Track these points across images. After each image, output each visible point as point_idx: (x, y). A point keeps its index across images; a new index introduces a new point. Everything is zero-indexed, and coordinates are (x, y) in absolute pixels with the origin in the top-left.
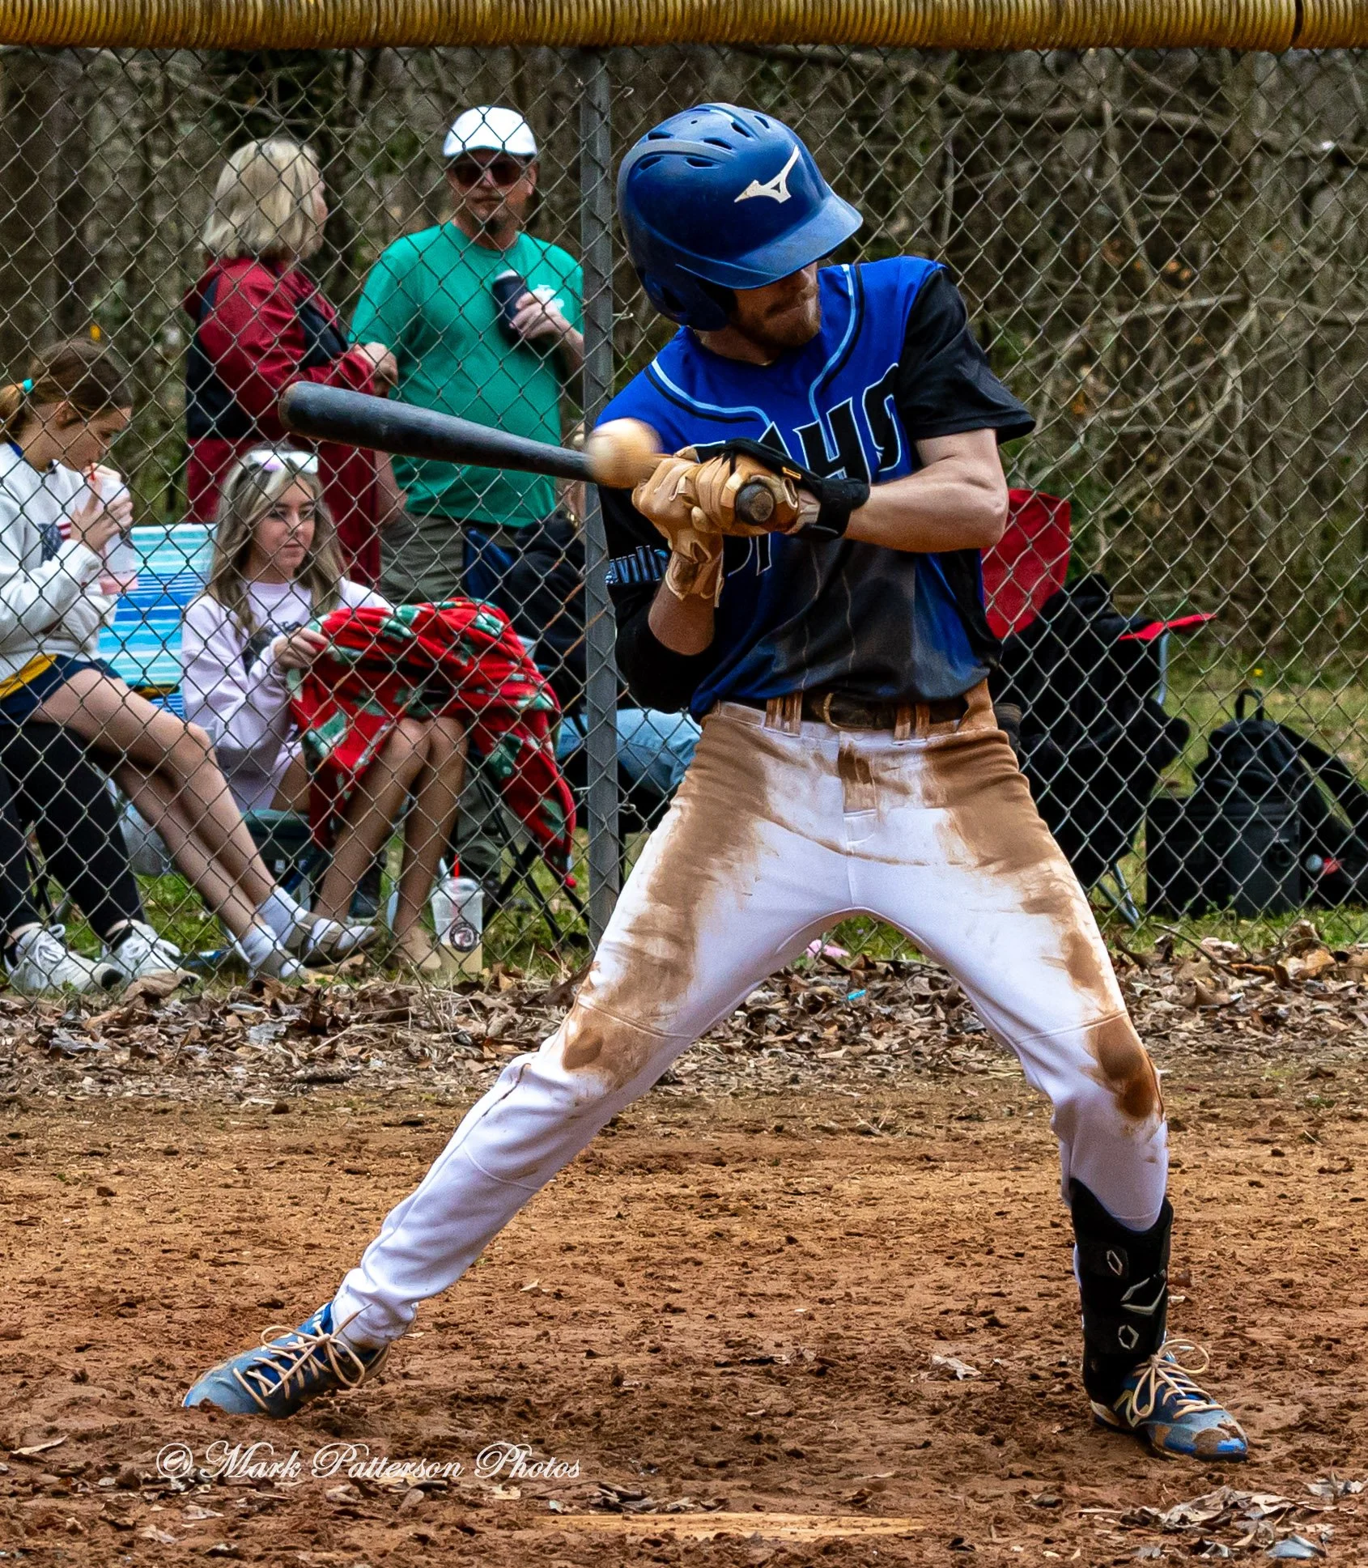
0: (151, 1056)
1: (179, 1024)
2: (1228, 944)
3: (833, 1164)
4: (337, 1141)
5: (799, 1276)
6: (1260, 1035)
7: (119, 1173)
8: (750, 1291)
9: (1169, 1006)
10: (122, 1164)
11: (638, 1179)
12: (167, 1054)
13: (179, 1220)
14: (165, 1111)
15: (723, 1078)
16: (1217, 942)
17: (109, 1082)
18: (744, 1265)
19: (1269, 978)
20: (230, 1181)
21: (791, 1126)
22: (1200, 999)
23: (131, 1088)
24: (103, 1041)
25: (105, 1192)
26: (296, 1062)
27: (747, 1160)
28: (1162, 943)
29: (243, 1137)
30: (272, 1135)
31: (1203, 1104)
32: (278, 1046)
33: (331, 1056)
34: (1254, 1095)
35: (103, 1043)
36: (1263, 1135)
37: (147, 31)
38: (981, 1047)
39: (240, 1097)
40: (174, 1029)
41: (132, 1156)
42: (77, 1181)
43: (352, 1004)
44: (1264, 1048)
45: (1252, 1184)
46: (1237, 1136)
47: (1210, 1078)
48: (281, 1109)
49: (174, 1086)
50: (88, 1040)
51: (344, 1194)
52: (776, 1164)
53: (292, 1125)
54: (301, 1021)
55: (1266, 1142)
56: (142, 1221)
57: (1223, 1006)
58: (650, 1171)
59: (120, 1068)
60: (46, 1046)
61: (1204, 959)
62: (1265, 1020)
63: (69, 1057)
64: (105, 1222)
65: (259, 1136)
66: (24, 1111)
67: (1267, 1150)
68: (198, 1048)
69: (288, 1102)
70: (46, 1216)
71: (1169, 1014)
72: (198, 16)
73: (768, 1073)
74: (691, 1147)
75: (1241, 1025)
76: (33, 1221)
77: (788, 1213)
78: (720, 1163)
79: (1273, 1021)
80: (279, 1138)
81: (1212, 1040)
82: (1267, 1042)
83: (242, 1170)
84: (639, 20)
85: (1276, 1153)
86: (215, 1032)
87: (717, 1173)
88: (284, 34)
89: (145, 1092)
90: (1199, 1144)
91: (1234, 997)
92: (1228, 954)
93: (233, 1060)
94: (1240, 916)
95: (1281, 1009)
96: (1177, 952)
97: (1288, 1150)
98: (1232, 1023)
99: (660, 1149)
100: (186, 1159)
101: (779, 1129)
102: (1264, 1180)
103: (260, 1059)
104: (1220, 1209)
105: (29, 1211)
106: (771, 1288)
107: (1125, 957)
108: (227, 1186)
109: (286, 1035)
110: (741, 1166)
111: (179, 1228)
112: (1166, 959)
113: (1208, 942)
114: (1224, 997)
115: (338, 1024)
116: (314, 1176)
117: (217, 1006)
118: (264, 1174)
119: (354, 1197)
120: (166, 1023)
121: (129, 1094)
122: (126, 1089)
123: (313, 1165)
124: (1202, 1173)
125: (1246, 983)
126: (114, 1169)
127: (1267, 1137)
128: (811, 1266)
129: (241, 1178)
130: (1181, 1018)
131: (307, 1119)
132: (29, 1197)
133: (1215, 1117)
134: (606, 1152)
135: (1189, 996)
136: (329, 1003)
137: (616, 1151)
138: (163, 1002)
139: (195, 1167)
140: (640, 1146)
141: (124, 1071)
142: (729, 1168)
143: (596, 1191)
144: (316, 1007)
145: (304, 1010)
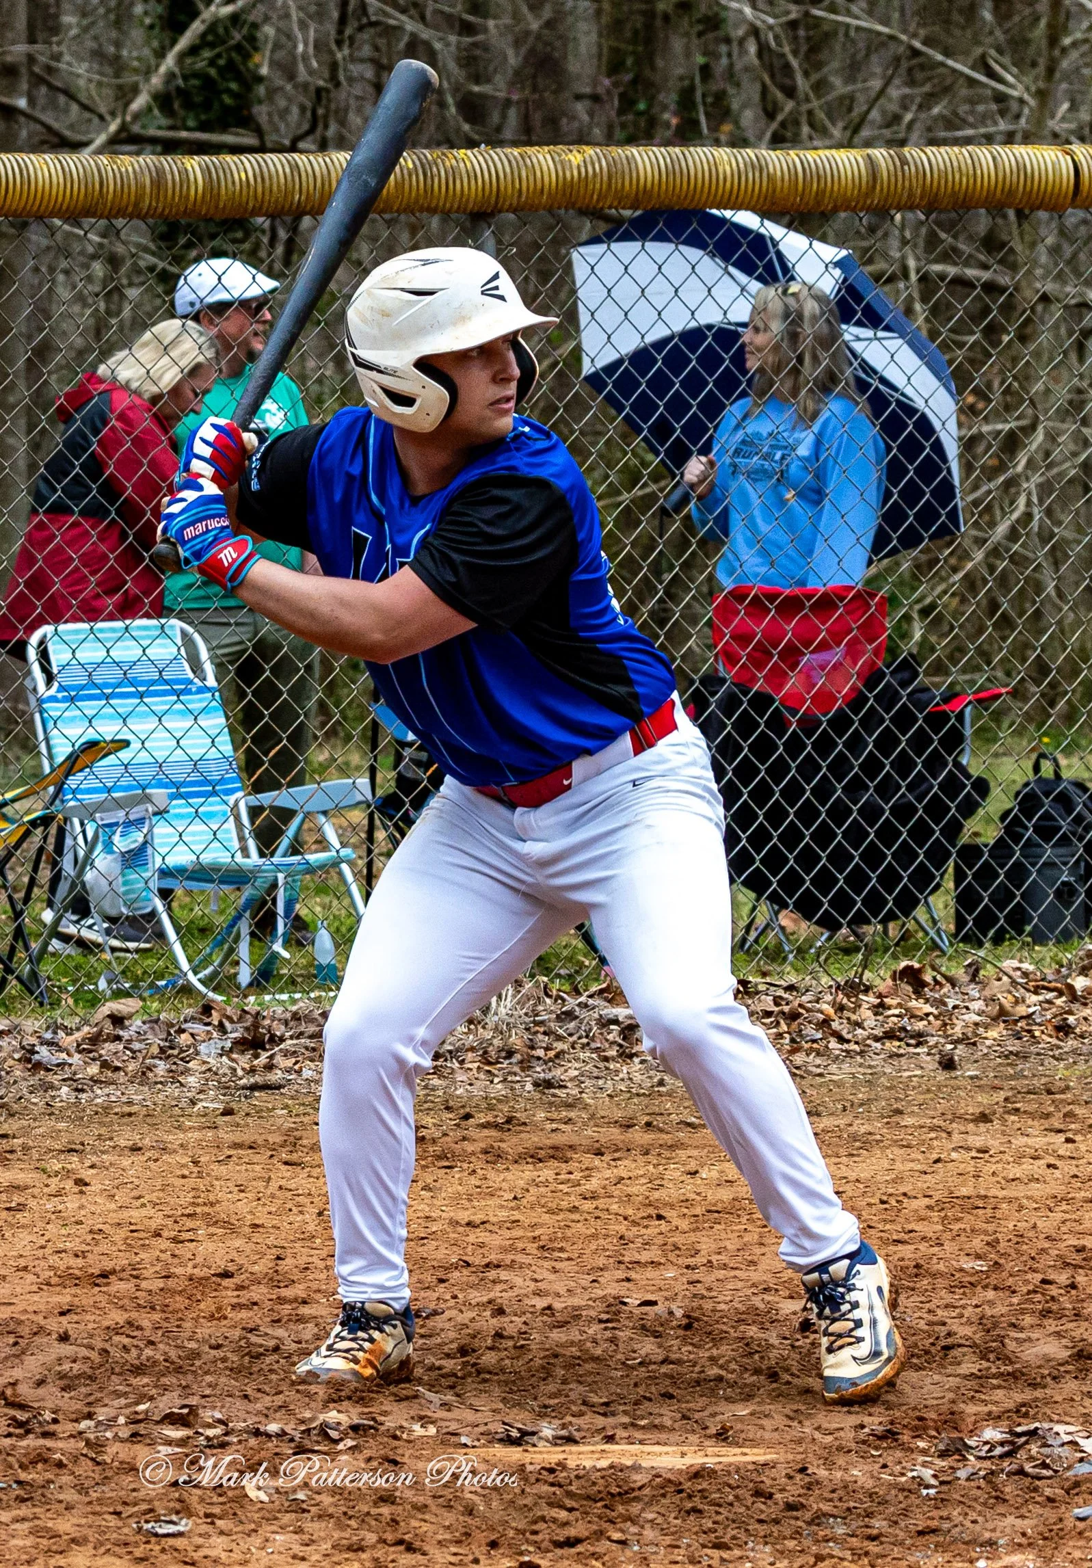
0: (117, 1069)
1: (141, 1041)
2: (1027, 966)
3: (695, 1153)
4: (276, 1138)
5: (669, 1247)
6: (1054, 1041)
7: (92, 1167)
8: (627, 1259)
9: (977, 1019)
10: (94, 1159)
11: (531, 1167)
12: (132, 1067)
13: (143, 1205)
14: (130, 1115)
15: (601, 1082)
16: (1015, 964)
17: (82, 1091)
18: (622, 1238)
19: (1061, 994)
20: (186, 1172)
21: (658, 1121)
22: (1003, 1012)
23: (100, 1095)
24: (77, 1056)
25: (80, 1182)
26: (240, 1073)
27: (621, 1150)
28: (970, 965)
29: (197, 1135)
30: (221, 1134)
31: (1006, 1099)
32: (224, 1058)
33: (270, 1067)
34: (1049, 1092)
35: (76, 1059)
36: (1057, 1125)
37: (105, 205)
38: (818, 1054)
39: (193, 1102)
40: (136, 1046)
41: (103, 1152)
42: (57, 1174)
43: (286, 1023)
44: (1057, 1052)
45: (1049, 1166)
46: (1035, 1127)
47: (1012, 1078)
48: (228, 1112)
49: (138, 1094)
50: (64, 1055)
51: (283, 1182)
52: (647, 1153)
53: (238, 1125)
54: (244, 1038)
55: (1060, 1131)
56: (113, 1206)
57: (1022, 1018)
58: (540, 1160)
59: (91, 1079)
60: (29, 1061)
61: (1005, 978)
62: (1058, 1029)
63: (48, 1070)
64: (82, 1207)
65: (210, 1134)
66: (12, 1115)
67: (1061, 1138)
68: (157, 1062)
69: (234, 1106)
70: (32, 1203)
71: (976, 1024)
72: (148, 190)
73: (637, 1077)
74: (575, 1140)
75: (1037, 1034)
76: (21, 1207)
77: (656, 1195)
78: (599, 1153)
79: (1064, 1029)
80: (227, 1136)
81: (1013, 1046)
82: (1059, 1047)
83: (196, 1163)
84: (520, 190)
85: (1068, 1140)
86: (172, 1048)
87: (597, 1162)
88: (221, 205)
89: (113, 1098)
90: (1004, 1133)
91: (1031, 1010)
92: (1025, 974)
93: (186, 1072)
94: (1035, 943)
95: (1071, 1020)
96: (982, 972)
97: (1078, 1138)
98: (1029, 1031)
99: (549, 1142)
100: (148, 1154)
101: (648, 1124)
102: (1058, 1163)
103: (210, 1070)
104: (1022, 1187)
105: (16, 1199)
106: (644, 1257)
107: (939, 977)
108: (184, 1177)
109: (231, 1050)
110: (617, 1155)
111: (144, 1212)
112: (974, 978)
113: (1008, 964)
114: (1022, 1010)
115: (275, 1040)
116: (257, 1168)
117: (172, 1025)
118: (215, 1166)
119: (292, 1184)
120: (130, 1041)
121: (99, 1101)
122: (97, 1096)
123: (256, 1158)
124: (1006, 1157)
125: (1041, 998)
126: (88, 1163)
127: (1062, 1127)
128: (678, 1239)
129: (196, 1170)
130: (986, 1028)
131: (250, 1120)
132: (18, 1188)
133: (1017, 1110)
134: (503, 1145)
135: (994, 1010)
136: (267, 1022)
137: (511, 1144)
138: (127, 1023)
139: (156, 1160)
140: (532, 1139)
141: (95, 1081)
142: (607, 1158)
143: (495, 1177)
144: (256, 1025)
145: (247, 1029)
